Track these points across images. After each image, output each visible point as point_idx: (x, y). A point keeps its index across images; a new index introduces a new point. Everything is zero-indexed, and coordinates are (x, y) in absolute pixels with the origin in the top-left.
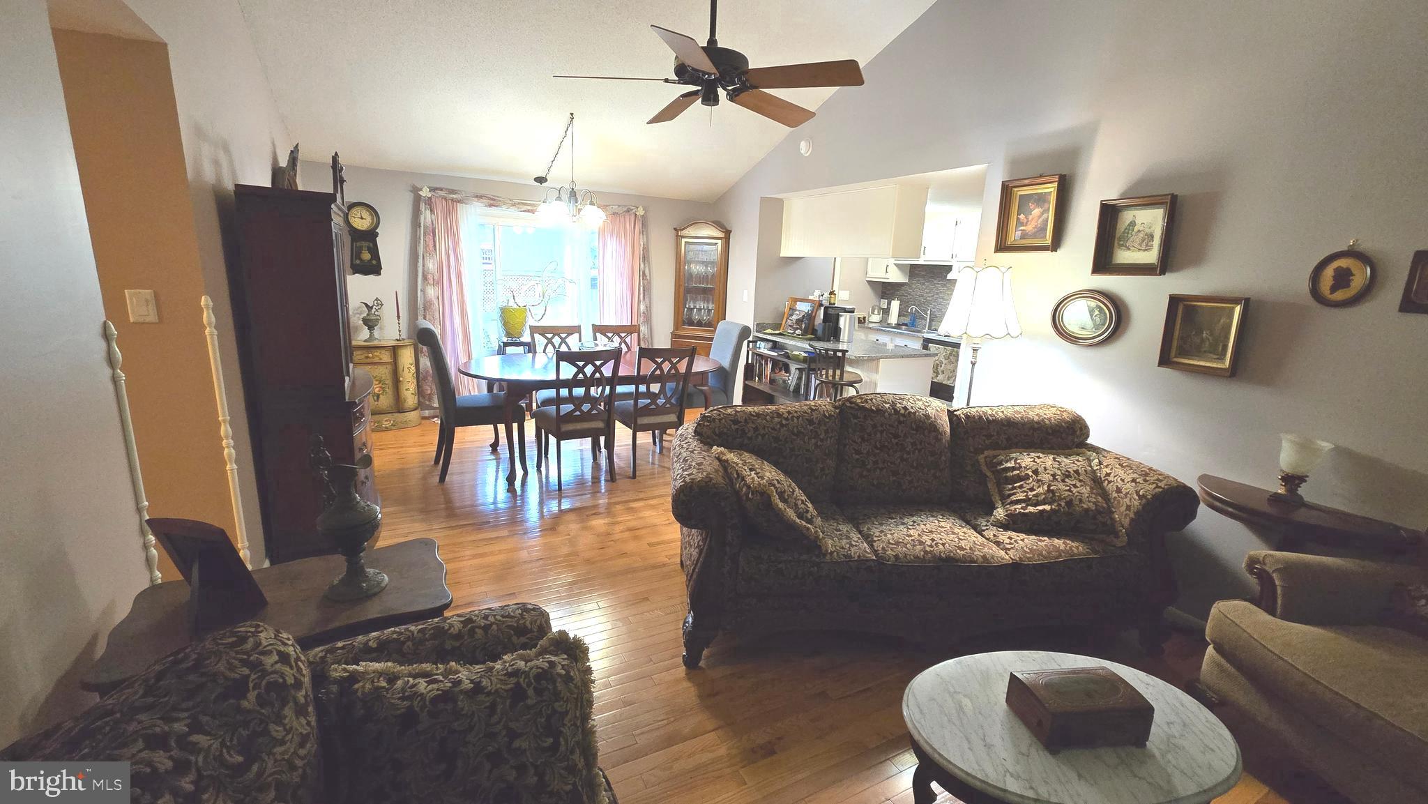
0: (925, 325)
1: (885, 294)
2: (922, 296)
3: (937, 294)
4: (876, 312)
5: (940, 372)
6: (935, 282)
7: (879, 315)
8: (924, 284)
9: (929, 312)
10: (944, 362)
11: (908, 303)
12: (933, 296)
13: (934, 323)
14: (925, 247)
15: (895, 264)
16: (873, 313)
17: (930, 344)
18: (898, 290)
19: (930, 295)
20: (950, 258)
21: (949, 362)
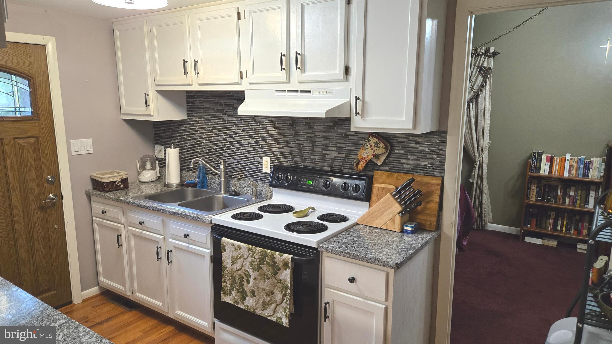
0: (220, 184)
1: (160, 137)
2: (210, 139)
3: (231, 136)
4: (148, 166)
5: (247, 292)
6: (226, 118)
7: (155, 169)
8: (208, 122)
9: (222, 167)
10: (253, 274)
11: (192, 150)
12: (226, 139)
13: (232, 182)
14: (196, 62)
15: (159, 92)
16: (143, 167)
17: (224, 239)
18: (176, 132)
19: (221, 138)
20: (237, 79)
21: (260, 275)
